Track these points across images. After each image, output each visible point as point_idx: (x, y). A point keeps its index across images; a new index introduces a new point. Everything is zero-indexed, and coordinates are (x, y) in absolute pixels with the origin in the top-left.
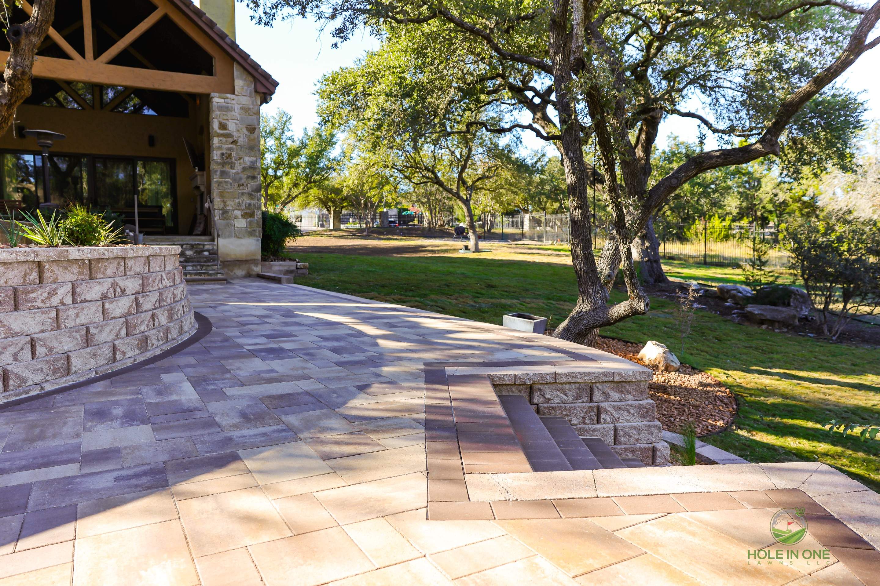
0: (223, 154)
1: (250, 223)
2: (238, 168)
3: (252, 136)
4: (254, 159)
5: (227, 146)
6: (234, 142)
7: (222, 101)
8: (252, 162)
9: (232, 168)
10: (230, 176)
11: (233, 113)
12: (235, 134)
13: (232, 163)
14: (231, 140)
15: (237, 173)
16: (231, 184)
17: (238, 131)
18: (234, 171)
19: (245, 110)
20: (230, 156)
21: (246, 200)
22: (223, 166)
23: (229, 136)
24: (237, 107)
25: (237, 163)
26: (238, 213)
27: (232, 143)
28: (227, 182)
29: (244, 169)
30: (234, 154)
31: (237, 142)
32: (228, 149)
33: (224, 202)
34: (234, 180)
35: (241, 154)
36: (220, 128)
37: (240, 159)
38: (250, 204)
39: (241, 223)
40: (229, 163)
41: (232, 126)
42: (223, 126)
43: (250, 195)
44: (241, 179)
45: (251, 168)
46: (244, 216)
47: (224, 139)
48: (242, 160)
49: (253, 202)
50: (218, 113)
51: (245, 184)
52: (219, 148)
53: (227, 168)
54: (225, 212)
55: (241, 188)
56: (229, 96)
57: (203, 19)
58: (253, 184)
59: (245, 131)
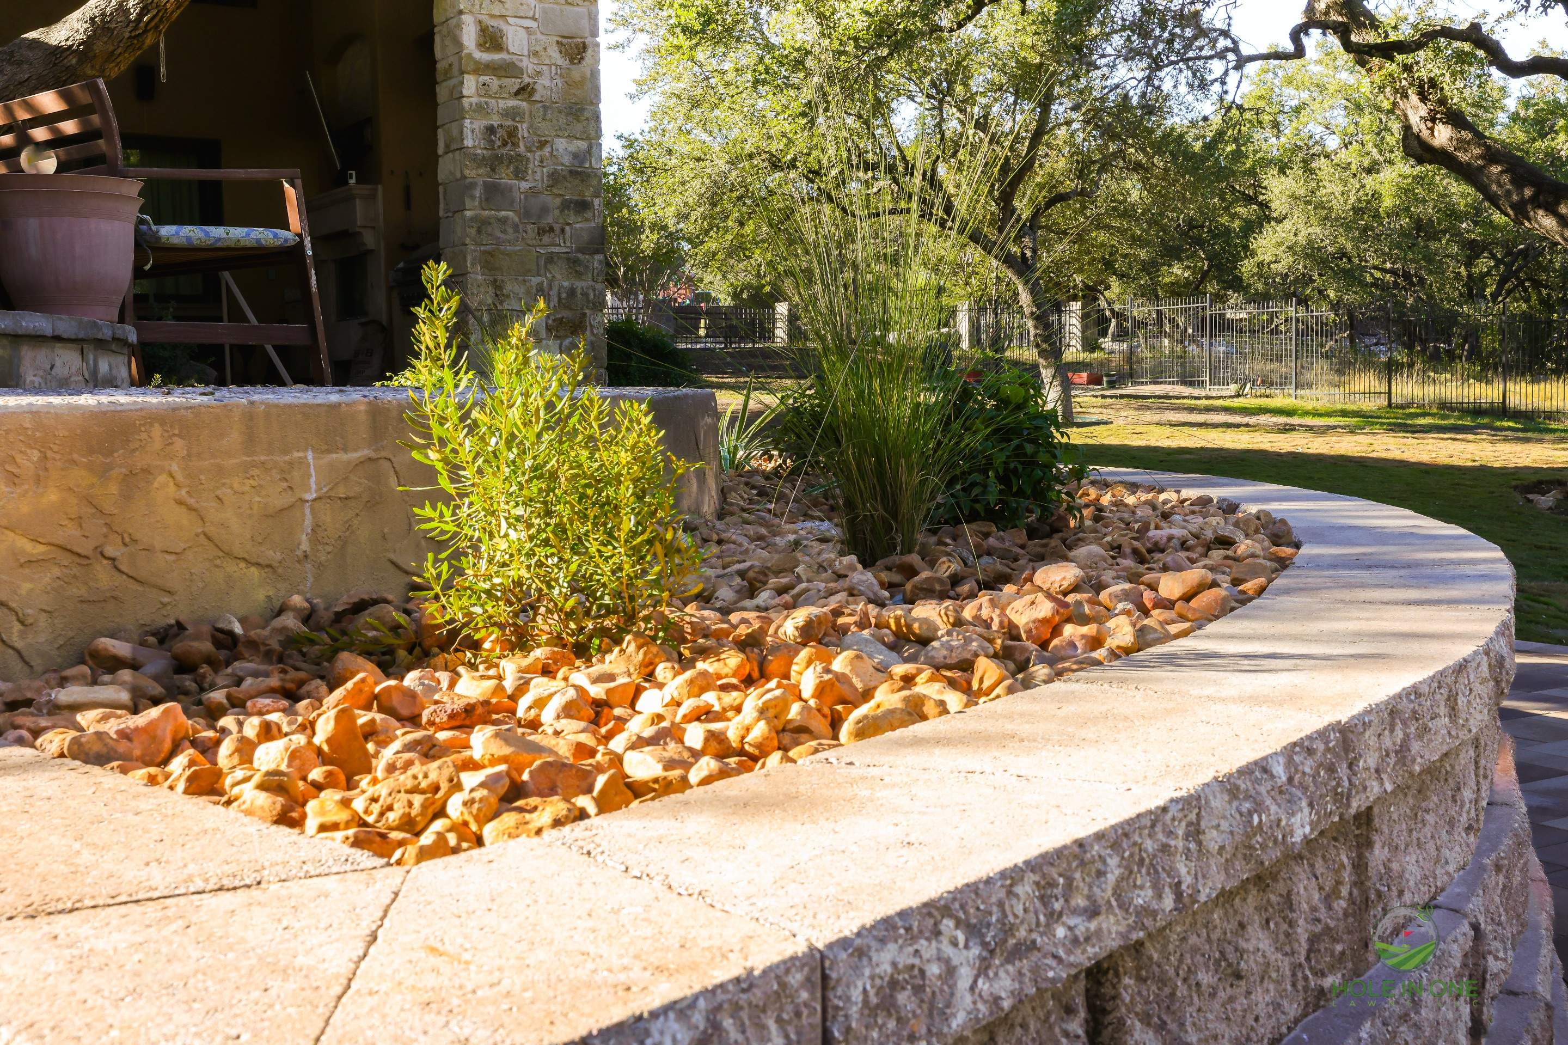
0: (490, 130)
2: (536, 176)
3: (575, 72)
4: (583, 144)
5: (502, 104)
6: (524, 91)
8: (575, 156)
9: (519, 174)
10: (512, 202)
12: (527, 64)
13: (518, 158)
14: (513, 84)
15: (533, 192)
16: (516, 227)
17: (535, 53)
18: (524, 185)
20: (512, 134)
21: (559, 279)
22: (493, 170)
23: (508, 70)
25: (533, 160)
27: (517, 93)
28: (503, 221)
29: (555, 178)
30: (523, 130)
31: (533, 91)
32: (507, 114)
33: (497, 287)
34: (526, 214)
35: (545, 128)
36: (481, 46)
37: (543, 144)
38: (572, 292)
40: (511, 160)
41: (516, 40)
42: (491, 39)
43: (573, 264)
44: (545, 210)
45: (572, 174)
46: (556, 330)
47: (495, 82)
48: (547, 149)
49: (580, 285)
51: (557, 227)
52: (481, 109)
53: (505, 177)
55: (546, 239)
58: (581, 225)
59: (555, 55)
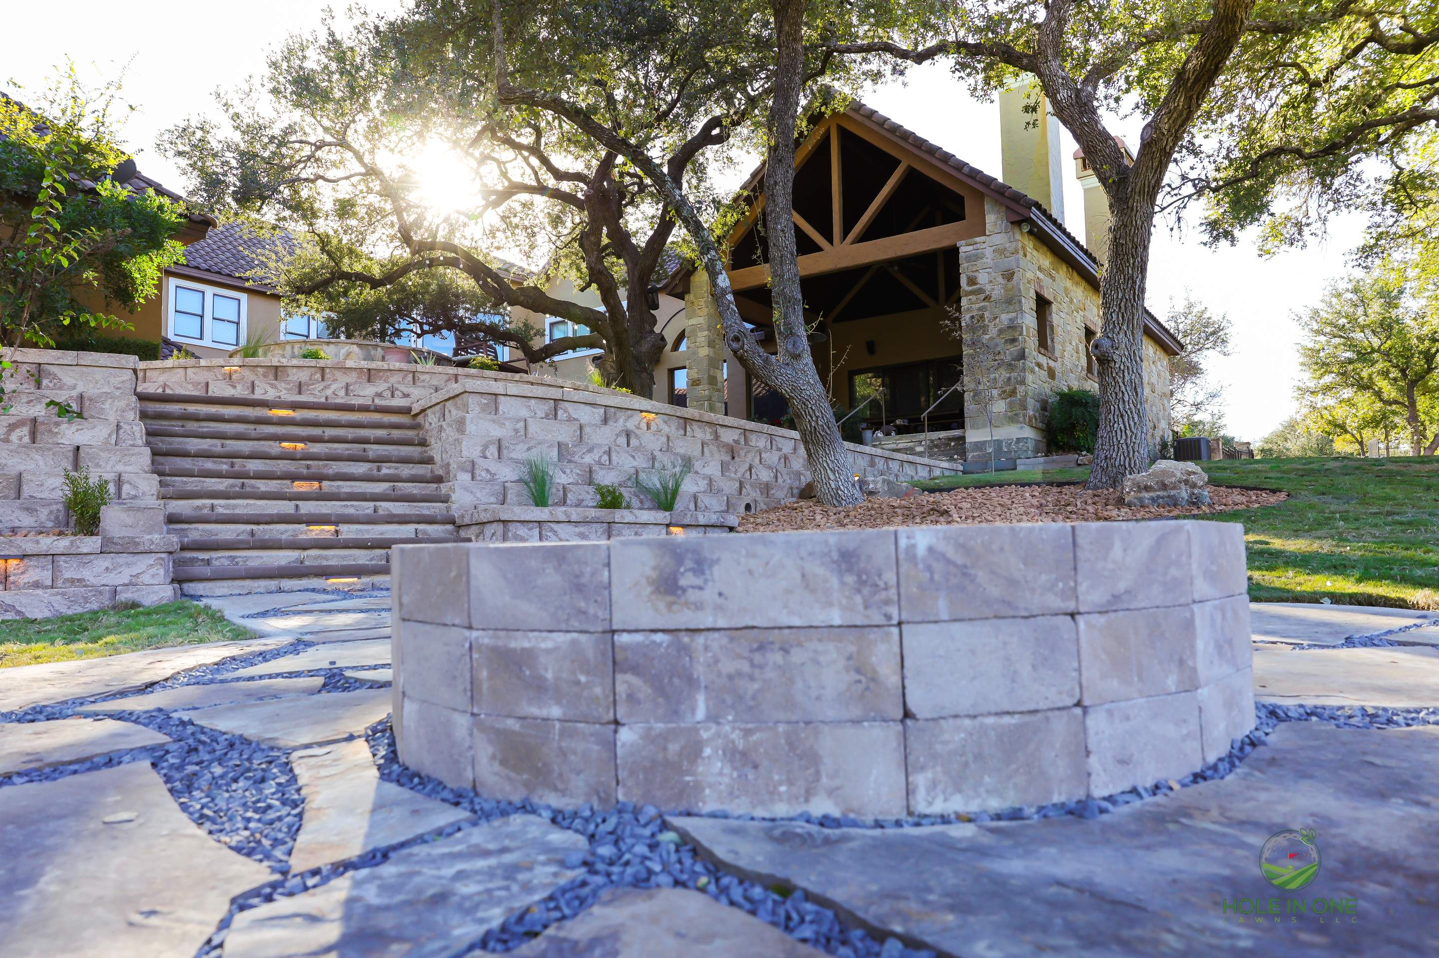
0: (972, 317)
1: (1011, 406)
2: (993, 331)
3: (1010, 285)
4: (1014, 315)
5: (978, 306)
6: (987, 298)
7: (971, 248)
8: (1011, 320)
9: (985, 332)
10: (983, 345)
11: (985, 260)
12: (988, 287)
13: (985, 326)
14: (982, 296)
15: (992, 339)
16: (984, 355)
17: (991, 282)
18: (987, 337)
19: (1000, 252)
20: (982, 317)
21: (1003, 374)
22: (975, 333)
23: (981, 291)
24: (989, 252)
25: (991, 325)
26: (995, 392)
27: (984, 300)
28: (978, 353)
29: (1001, 331)
30: (987, 314)
31: (991, 297)
32: (979, 309)
33: (976, 380)
34: (988, 348)
35: (997, 312)
36: (969, 285)
37: (995, 318)
38: (1009, 379)
39: (1000, 407)
40: (981, 327)
41: (982, 278)
42: (972, 281)
43: (1010, 367)
44: (997, 345)
45: (1009, 327)
46: (1004, 395)
47: (973, 297)
48: (997, 320)
49: (1013, 375)
50: (966, 265)
51: (1002, 352)
52: (969, 310)
53: (979, 335)
54: (976, 394)
55: (998, 357)
56: (978, 239)
57: (910, 140)
58: (1014, 349)
59: (1000, 280)
